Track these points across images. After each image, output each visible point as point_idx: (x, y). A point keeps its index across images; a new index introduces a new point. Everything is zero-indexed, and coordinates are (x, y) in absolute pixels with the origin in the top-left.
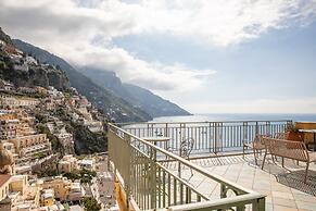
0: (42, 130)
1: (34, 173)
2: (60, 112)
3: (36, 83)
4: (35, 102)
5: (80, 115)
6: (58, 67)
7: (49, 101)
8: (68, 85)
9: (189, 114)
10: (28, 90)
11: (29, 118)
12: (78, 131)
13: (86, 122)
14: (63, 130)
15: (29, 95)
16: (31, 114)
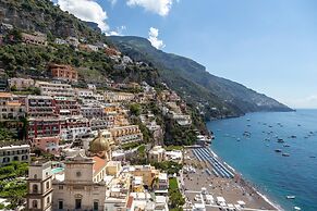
0: (135, 122)
1: (127, 160)
2: (152, 106)
3: (131, 80)
4: (130, 96)
5: (170, 108)
6: (150, 64)
7: (142, 96)
8: (159, 81)
9: (291, 110)
10: (125, 86)
11: (125, 111)
12: (168, 123)
13: (175, 116)
14: (154, 123)
15: (123, 89)
16: (127, 107)
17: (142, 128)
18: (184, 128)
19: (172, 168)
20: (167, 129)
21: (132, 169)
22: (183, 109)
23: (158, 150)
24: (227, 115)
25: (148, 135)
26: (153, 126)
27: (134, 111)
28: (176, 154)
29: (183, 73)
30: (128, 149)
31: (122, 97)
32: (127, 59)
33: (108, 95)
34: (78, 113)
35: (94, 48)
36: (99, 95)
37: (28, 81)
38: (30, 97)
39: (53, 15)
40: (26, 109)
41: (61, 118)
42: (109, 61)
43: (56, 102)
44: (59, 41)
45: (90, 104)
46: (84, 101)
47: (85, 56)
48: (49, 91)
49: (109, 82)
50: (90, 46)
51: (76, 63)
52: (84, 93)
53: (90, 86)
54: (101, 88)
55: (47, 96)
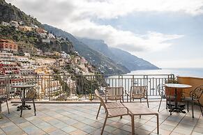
0: (57, 78)
2: (68, 67)
3: (54, 49)
4: (53, 61)
5: (80, 69)
6: (67, 39)
7: (61, 60)
8: (73, 50)
10: (50, 54)
11: (50, 71)
12: (79, 79)
13: (84, 73)
15: (50, 57)
16: (51, 69)
17: (62, 83)
18: (90, 82)
20: (78, 83)
22: (89, 70)
24: (119, 73)
25: (66, 88)
27: (56, 71)
31: (50, 61)
32: (51, 35)
33: (39, 60)
35: (29, 29)
43: (3, 65)
44: (4, 24)
45: (26, 66)
46: (22, 64)
49: (39, 52)
50: (26, 27)
51: (16, 39)
52: (22, 59)
53: (26, 54)
54: (33, 55)
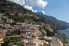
0: (41, 31)
1: (39, 39)
2: (44, 27)
5: (48, 28)
6: (43, 18)
7: (42, 25)
8: (45, 22)
10: (38, 23)
11: (38, 29)
12: (48, 31)
16: (39, 28)
17: (42, 32)
18: (52, 32)
19: (49, 41)
20: (48, 33)
21: (41, 41)
22: (51, 28)
23: (46, 37)
25: (44, 34)
26: (45, 32)
27: (40, 29)
28: (50, 38)
29: (51, 20)
30: (39, 37)
31: (38, 25)
32: (38, 17)
33: (35, 25)
34: (29, 29)
35: (31, 15)
36: (33, 25)
37: (20, 23)
38: (20, 26)
39: (23, 9)
40: (20, 28)
41: (26, 30)
42: (35, 18)
43: (25, 27)
44: (25, 15)
45: (31, 27)
47: (30, 17)
48: (23, 25)
49: (35, 23)
51: (28, 19)
52: (30, 25)
53: (31, 24)
54: (33, 24)
55: (23, 26)
